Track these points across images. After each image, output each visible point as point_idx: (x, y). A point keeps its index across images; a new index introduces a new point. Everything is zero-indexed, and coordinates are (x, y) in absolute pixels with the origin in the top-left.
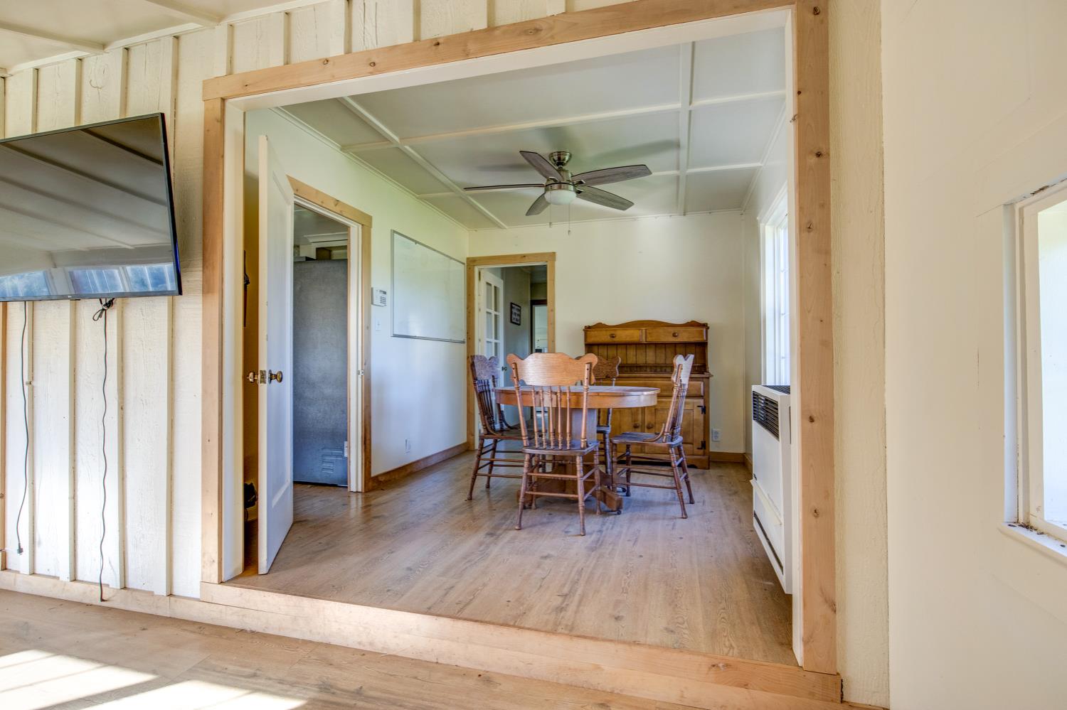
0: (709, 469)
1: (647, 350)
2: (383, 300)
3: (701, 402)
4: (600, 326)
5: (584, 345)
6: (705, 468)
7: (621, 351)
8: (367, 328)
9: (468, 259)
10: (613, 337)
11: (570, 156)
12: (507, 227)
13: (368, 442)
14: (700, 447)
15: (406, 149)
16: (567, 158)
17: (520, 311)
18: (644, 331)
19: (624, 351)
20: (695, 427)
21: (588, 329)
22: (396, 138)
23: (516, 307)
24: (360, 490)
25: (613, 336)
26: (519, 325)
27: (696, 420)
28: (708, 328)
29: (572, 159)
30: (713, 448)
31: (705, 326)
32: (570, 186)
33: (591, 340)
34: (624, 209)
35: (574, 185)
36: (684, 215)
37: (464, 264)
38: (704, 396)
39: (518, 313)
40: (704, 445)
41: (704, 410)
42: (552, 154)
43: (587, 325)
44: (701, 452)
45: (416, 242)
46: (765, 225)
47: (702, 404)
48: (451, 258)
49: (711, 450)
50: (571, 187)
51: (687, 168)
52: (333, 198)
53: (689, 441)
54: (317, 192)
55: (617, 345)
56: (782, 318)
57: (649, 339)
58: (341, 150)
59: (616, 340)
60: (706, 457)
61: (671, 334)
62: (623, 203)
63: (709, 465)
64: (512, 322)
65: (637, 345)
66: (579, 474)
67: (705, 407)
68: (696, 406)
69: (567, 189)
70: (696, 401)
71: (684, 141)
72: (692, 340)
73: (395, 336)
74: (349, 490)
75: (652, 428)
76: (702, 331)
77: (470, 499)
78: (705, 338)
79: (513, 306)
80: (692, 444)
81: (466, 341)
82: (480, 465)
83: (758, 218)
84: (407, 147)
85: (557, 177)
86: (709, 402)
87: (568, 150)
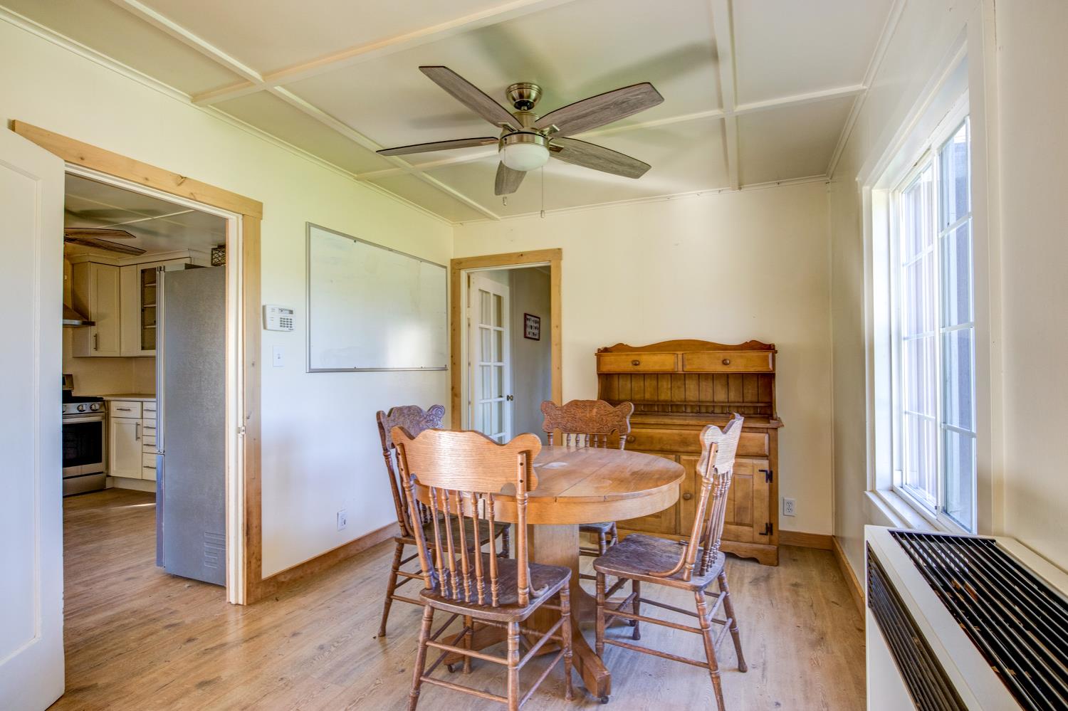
0: (778, 565)
1: (687, 382)
2: (286, 323)
3: (765, 464)
4: (620, 348)
5: (597, 375)
6: (771, 565)
7: (650, 384)
8: (253, 364)
9: (452, 260)
10: (636, 365)
11: (540, 92)
12: (499, 218)
13: (254, 531)
14: (764, 531)
15: (276, 90)
16: (534, 94)
17: (539, 323)
18: (680, 356)
19: (654, 383)
20: (755, 500)
21: (603, 352)
22: (255, 74)
23: (533, 318)
24: (241, 602)
25: (636, 363)
26: (538, 340)
27: (758, 491)
28: (776, 352)
29: (543, 98)
30: (784, 525)
31: (770, 348)
32: (536, 137)
33: (605, 369)
34: (637, 177)
35: (544, 136)
36: (740, 188)
37: (445, 267)
38: (771, 455)
39: (537, 325)
40: (770, 529)
41: (770, 476)
42: (509, 88)
43: (602, 346)
44: (765, 539)
45: (356, 240)
46: (871, 188)
47: (767, 468)
48: (422, 260)
49: (780, 528)
50: (540, 140)
51: (736, 103)
52: (172, 174)
53: (747, 521)
54: (133, 162)
55: (644, 375)
56: (905, 344)
57: (688, 368)
58: (192, 102)
59: (641, 368)
60: (774, 548)
61: (720, 361)
62: (632, 166)
63: (778, 559)
64: (526, 337)
65: (672, 375)
66: (512, 657)
67: (771, 472)
68: (756, 470)
69: (533, 142)
70: (756, 462)
71: (723, 45)
72: (752, 370)
73: (312, 371)
74: (227, 601)
75: (690, 498)
76: (768, 356)
77: (383, 633)
78: (771, 366)
79: (528, 317)
80: (752, 526)
81: (449, 367)
82: (398, 583)
83: (857, 179)
84: (279, 89)
85: (512, 124)
86: (777, 464)
87: (535, 81)
